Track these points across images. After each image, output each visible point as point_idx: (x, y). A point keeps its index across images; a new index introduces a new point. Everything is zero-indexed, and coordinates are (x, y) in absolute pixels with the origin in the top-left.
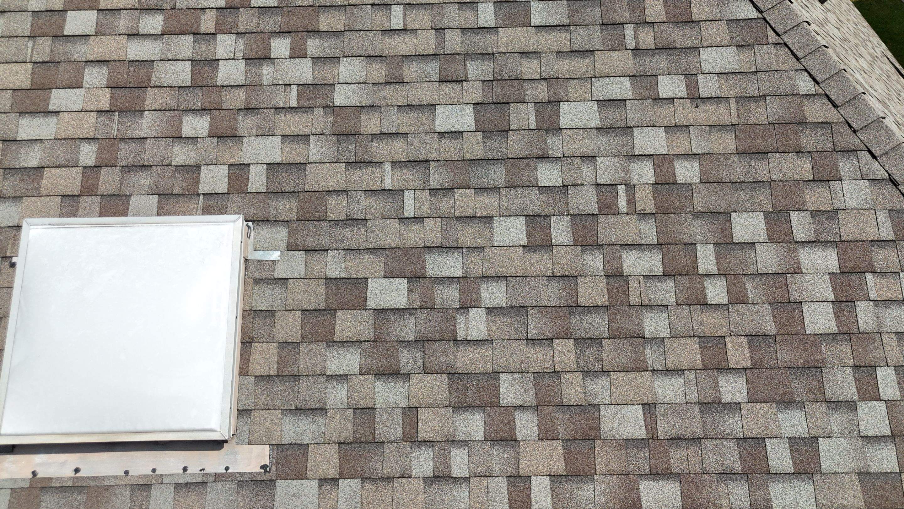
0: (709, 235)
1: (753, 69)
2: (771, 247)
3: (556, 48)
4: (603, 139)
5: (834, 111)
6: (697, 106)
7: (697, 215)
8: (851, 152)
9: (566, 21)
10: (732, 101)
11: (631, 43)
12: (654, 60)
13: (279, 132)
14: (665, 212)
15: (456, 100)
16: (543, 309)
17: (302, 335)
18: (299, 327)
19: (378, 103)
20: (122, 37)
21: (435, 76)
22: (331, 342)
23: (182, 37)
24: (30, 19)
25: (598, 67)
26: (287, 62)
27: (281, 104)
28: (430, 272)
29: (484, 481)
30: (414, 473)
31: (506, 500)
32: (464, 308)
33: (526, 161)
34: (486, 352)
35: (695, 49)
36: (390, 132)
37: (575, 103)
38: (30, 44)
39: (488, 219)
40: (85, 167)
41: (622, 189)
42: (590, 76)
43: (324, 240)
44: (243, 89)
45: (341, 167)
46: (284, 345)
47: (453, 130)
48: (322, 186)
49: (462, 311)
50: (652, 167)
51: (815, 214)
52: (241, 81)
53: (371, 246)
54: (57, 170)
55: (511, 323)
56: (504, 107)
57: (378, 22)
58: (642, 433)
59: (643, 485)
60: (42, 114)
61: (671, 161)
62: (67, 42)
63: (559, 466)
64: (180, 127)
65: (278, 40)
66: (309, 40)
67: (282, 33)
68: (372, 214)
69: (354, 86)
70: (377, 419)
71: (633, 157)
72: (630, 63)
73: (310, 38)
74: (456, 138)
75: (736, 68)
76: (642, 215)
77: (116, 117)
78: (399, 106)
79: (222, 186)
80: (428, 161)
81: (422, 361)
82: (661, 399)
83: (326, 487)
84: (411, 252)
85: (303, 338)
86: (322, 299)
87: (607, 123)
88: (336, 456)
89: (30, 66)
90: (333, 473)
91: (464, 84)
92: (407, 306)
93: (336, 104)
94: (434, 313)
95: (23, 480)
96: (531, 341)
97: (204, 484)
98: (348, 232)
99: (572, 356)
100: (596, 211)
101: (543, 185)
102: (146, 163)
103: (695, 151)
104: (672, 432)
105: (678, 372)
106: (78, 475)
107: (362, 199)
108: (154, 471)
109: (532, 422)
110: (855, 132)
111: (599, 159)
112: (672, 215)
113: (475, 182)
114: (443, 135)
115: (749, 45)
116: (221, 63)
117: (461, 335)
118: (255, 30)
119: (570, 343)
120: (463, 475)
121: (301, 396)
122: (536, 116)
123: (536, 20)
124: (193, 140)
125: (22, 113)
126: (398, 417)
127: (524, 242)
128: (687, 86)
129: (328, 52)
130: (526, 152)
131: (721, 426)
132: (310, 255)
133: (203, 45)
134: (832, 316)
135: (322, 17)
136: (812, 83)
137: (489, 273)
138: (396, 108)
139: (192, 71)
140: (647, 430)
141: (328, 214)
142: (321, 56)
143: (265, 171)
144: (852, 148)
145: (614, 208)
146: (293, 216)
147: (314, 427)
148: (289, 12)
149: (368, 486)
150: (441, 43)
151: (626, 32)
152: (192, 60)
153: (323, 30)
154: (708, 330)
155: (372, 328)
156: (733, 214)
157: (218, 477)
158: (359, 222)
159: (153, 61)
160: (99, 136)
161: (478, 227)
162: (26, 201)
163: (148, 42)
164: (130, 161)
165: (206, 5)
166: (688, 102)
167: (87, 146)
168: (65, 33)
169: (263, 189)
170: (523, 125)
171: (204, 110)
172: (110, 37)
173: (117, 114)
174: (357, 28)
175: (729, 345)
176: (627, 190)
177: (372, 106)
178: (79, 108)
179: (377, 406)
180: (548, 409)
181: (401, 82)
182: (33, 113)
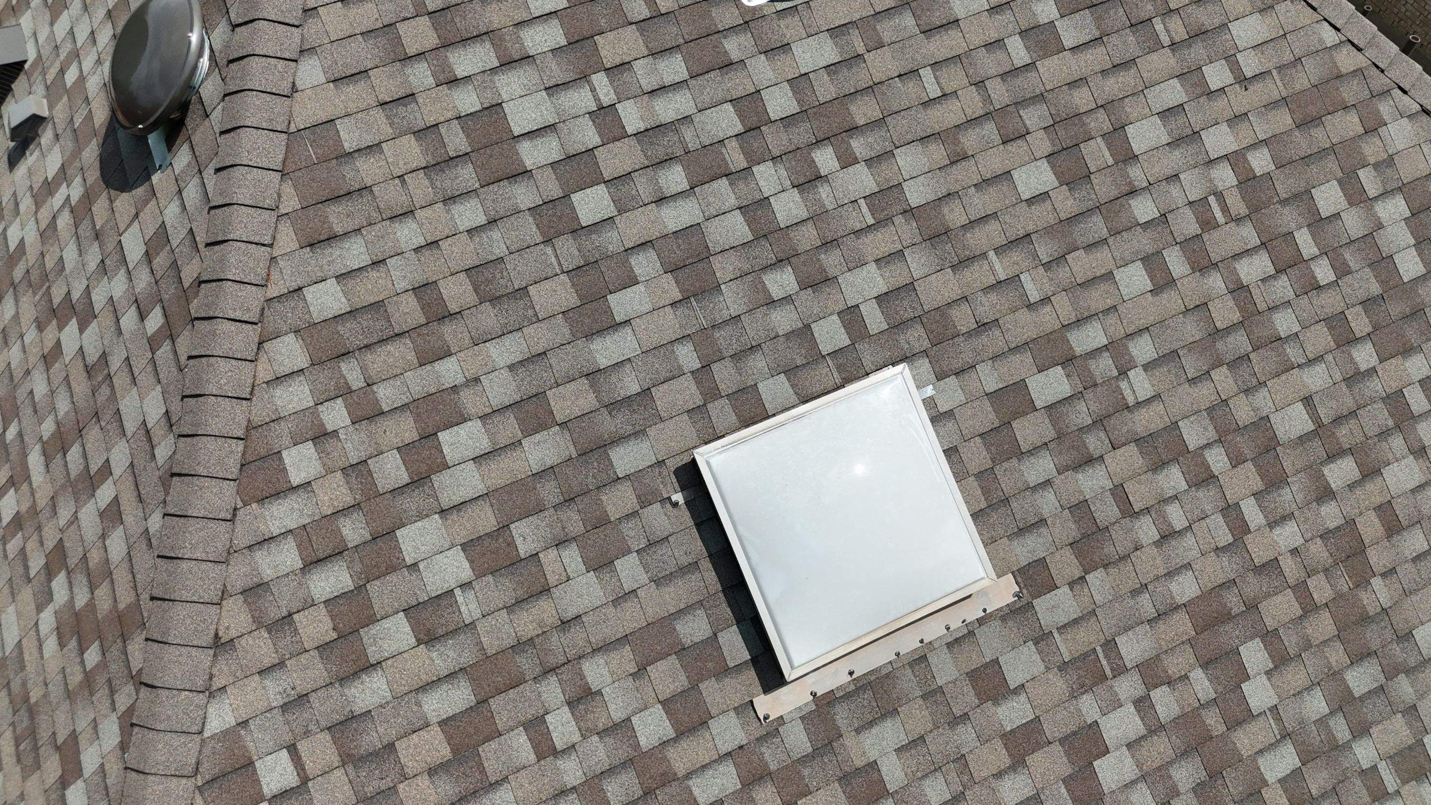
0: (1301, 220)
1: (1281, 33)
2: (1353, 210)
3: (1098, 68)
4: (1177, 153)
5: (1360, 56)
6: (1246, 89)
7: (1284, 202)
8: (1385, 93)
9: (1097, 34)
10: (1275, 73)
11: (1165, 40)
12: (1193, 50)
13: (870, 258)
14: (1257, 210)
15: (1027, 158)
16: (1191, 346)
17: (991, 459)
18: (985, 453)
19: (953, 189)
20: (649, 207)
21: (997, 140)
22: (1020, 454)
23: (715, 184)
24: (531, 219)
25: (1145, 75)
26: (841, 174)
27: (858, 226)
28: (1078, 350)
29: (1203, 523)
30: (1144, 542)
31: (1227, 531)
32: (1123, 373)
33: (1118, 202)
34: (1158, 407)
35: (1224, 26)
36: (979, 217)
37: (1138, 124)
38: (549, 250)
39: (1109, 276)
40: (692, 372)
41: (1212, 199)
42: (1141, 89)
43: (968, 357)
44: (810, 224)
45: (948, 273)
46: (979, 475)
47: (1038, 193)
48: (939, 301)
49: (1122, 376)
50: (1230, 167)
51: (1377, 166)
52: (805, 215)
53: (1013, 346)
54: (665, 386)
55: (1169, 371)
56: (1075, 150)
57: (914, 96)
58: (1311, 427)
59: (1326, 471)
60: (611, 331)
61: (1244, 155)
62: (591, 233)
63: (1257, 483)
64: (766, 290)
65: (819, 152)
66: (851, 141)
67: (818, 142)
68: (1000, 311)
69: (922, 178)
70: (1093, 509)
71: (1211, 162)
72: (1172, 61)
73: (852, 138)
74: (1044, 201)
75: (1266, 36)
76: (1238, 220)
77: (694, 303)
78: (975, 185)
79: (843, 339)
80: (1028, 235)
81: (1107, 439)
82: (1314, 389)
83: (1077, 587)
84: (1052, 337)
85: (993, 462)
86: (992, 416)
87: (1176, 134)
88: (1073, 557)
89: (564, 277)
90: (1078, 573)
91: (1028, 137)
92: (1073, 393)
93: (913, 205)
94: (1099, 389)
95: (806, 704)
96: (1192, 381)
97: (971, 633)
98: (984, 339)
99: (1231, 381)
100: (1199, 232)
101: (1144, 221)
102: (754, 344)
103: (1260, 139)
104: (1332, 414)
105: (1319, 359)
106: (854, 676)
107: (984, 299)
108: (922, 641)
109: (1221, 454)
110: (1382, 71)
111: (1182, 176)
112: (1263, 211)
113: (1081, 241)
114: (1030, 201)
115: (1269, 7)
116: (772, 200)
117: (1131, 400)
118: (790, 149)
119: (1224, 369)
120: (1184, 526)
121: (1018, 517)
122: (1109, 149)
123: (1068, 43)
124: (788, 299)
125: (589, 336)
126: (1110, 500)
127: (1150, 287)
128: (1231, 70)
129: (878, 149)
130: (1115, 193)
131: (1368, 393)
132: (961, 377)
133: (741, 185)
134: (1418, 259)
135: (853, 108)
136: (1334, 31)
137: (1130, 330)
138: (973, 188)
139: (746, 220)
140: (1312, 421)
141: (959, 328)
142: (873, 155)
143: (876, 306)
144: (1386, 88)
145: (1212, 222)
146: (926, 344)
147: (1041, 540)
148: (815, 114)
149: (1112, 570)
150: (987, 99)
151: (1157, 27)
152: (740, 208)
153: (862, 123)
154: (1329, 311)
155: (1049, 426)
156: (1313, 191)
157: (980, 621)
158: (991, 325)
159: (699, 224)
160: (689, 332)
161: (1104, 287)
162: (652, 432)
163: (680, 202)
164: (736, 347)
165: (721, 136)
166: (1237, 86)
167: (680, 347)
168: (584, 225)
169: (885, 326)
170: (1100, 163)
171: (782, 261)
172: (636, 212)
173: (692, 299)
174: (895, 109)
175: (1350, 318)
176: (1217, 200)
177: (949, 194)
178: (647, 307)
179: (1087, 497)
180: (1229, 438)
181: (965, 158)
182: (600, 332)
